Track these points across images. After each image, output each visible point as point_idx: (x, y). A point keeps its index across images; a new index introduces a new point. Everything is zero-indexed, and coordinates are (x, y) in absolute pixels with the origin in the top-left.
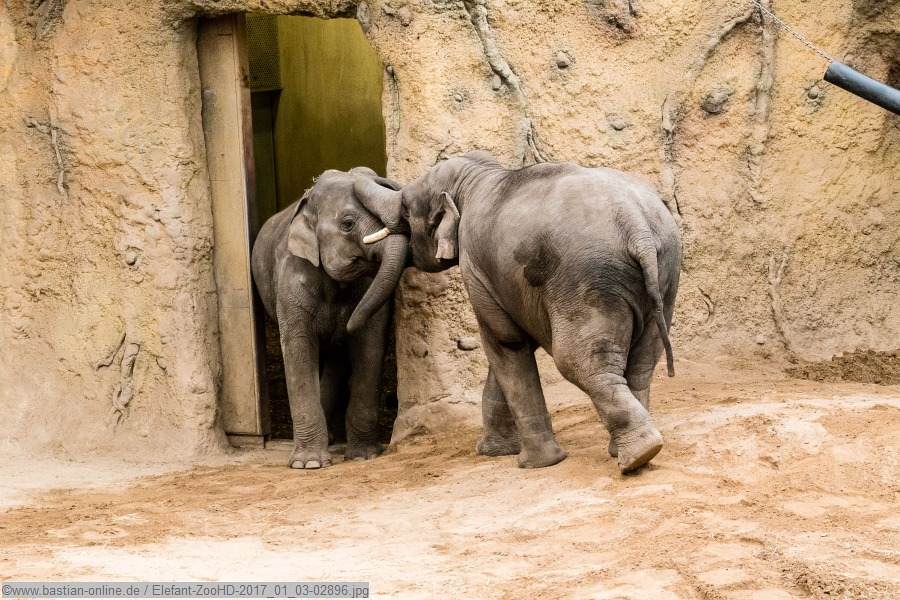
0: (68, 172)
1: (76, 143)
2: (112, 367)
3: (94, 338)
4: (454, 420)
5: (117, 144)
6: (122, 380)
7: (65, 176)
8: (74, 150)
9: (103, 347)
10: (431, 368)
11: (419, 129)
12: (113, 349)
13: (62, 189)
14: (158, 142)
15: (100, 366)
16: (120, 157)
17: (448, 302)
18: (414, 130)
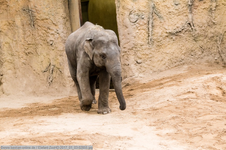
0: (34, 21)
1: (36, 14)
2: (47, 72)
3: (42, 64)
4: (136, 82)
5: (46, 14)
6: (50, 75)
7: (33, 23)
8: (36, 16)
9: (45, 66)
10: (130, 68)
11: (125, 6)
12: (47, 67)
13: (33, 26)
14: (57, 13)
15: (44, 72)
16: (47, 17)
17: (134, 51)
18: (123, 7)
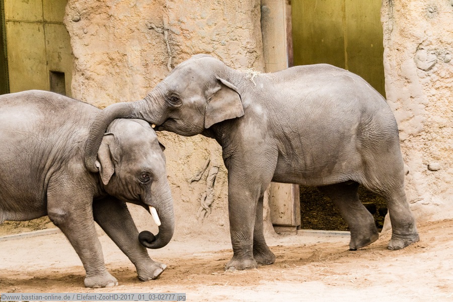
0: (174, 57)
1: (180, 39)
2: (201, 181)
3: (189, 163)
4: (426, 215)
5: (207, 39)
6: (207, 190)
7: (172, 60)
8: (179, 44)
9: (195, 169)
10: (411, 182)
11: (406, 30)
12: (201, 170)
13: (170, 68)
14: (234, 38)
15: (193, 181)
16: (209, 48)
17: (422, 140)
18: (403, 31)
